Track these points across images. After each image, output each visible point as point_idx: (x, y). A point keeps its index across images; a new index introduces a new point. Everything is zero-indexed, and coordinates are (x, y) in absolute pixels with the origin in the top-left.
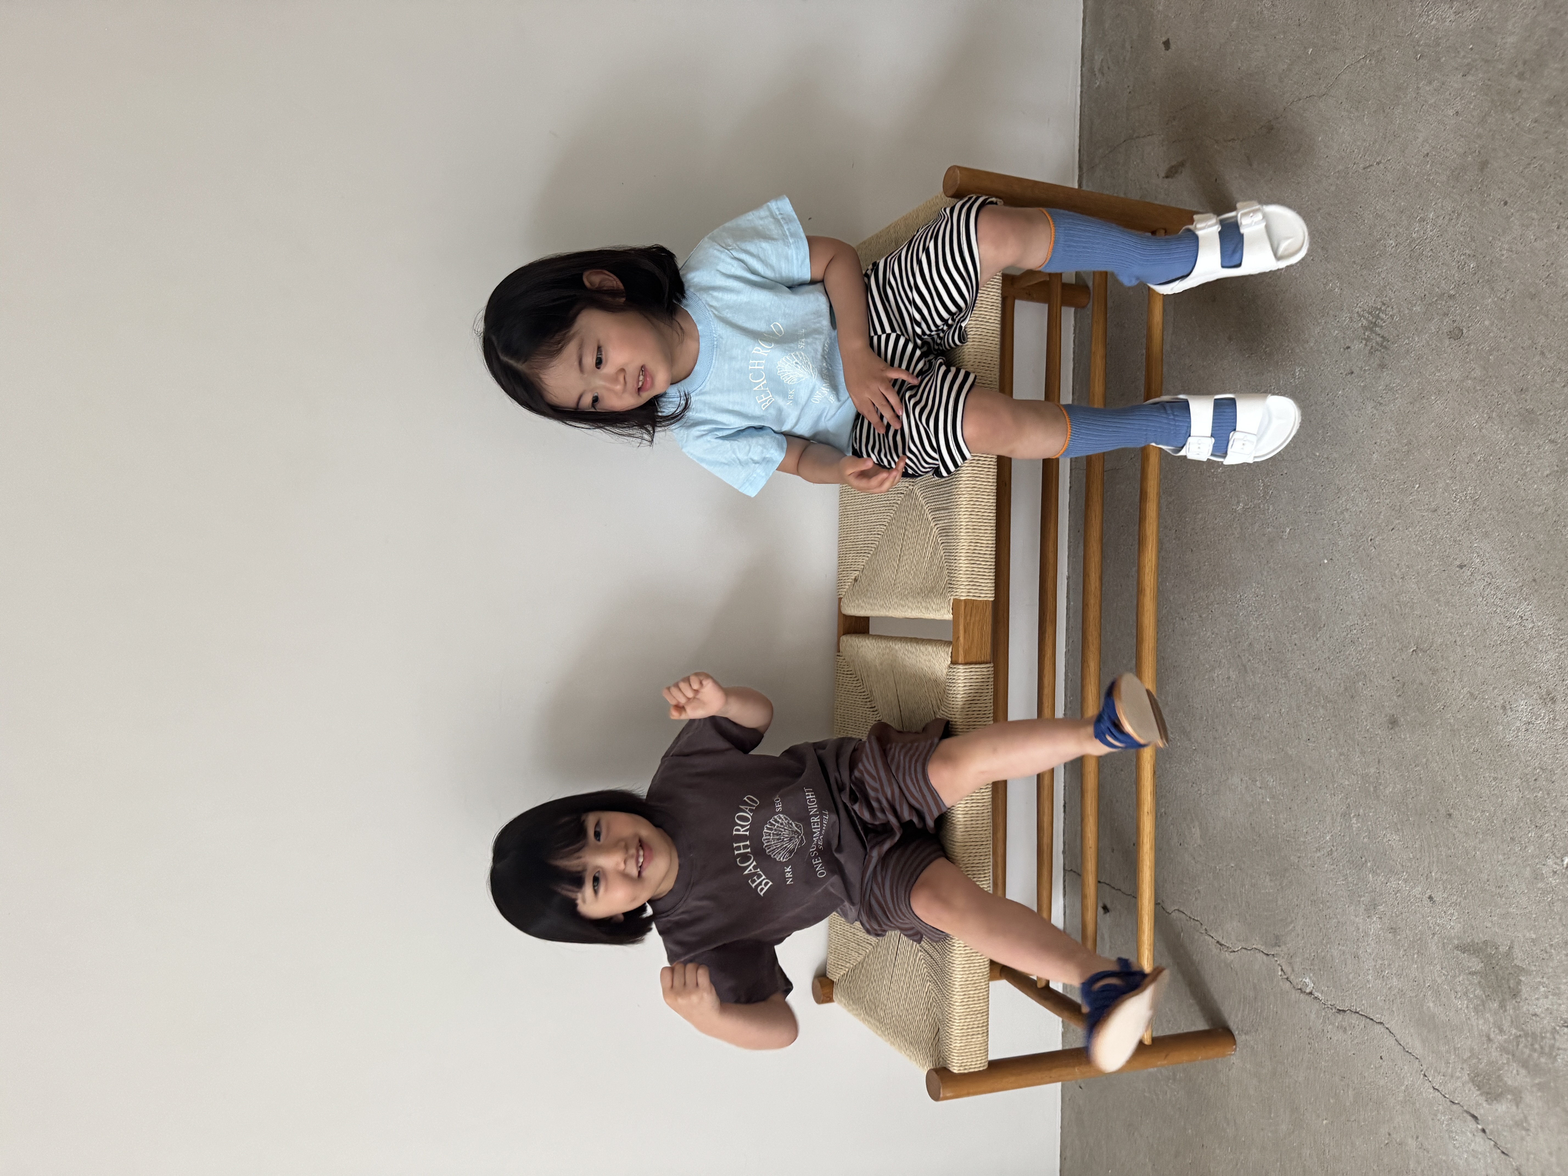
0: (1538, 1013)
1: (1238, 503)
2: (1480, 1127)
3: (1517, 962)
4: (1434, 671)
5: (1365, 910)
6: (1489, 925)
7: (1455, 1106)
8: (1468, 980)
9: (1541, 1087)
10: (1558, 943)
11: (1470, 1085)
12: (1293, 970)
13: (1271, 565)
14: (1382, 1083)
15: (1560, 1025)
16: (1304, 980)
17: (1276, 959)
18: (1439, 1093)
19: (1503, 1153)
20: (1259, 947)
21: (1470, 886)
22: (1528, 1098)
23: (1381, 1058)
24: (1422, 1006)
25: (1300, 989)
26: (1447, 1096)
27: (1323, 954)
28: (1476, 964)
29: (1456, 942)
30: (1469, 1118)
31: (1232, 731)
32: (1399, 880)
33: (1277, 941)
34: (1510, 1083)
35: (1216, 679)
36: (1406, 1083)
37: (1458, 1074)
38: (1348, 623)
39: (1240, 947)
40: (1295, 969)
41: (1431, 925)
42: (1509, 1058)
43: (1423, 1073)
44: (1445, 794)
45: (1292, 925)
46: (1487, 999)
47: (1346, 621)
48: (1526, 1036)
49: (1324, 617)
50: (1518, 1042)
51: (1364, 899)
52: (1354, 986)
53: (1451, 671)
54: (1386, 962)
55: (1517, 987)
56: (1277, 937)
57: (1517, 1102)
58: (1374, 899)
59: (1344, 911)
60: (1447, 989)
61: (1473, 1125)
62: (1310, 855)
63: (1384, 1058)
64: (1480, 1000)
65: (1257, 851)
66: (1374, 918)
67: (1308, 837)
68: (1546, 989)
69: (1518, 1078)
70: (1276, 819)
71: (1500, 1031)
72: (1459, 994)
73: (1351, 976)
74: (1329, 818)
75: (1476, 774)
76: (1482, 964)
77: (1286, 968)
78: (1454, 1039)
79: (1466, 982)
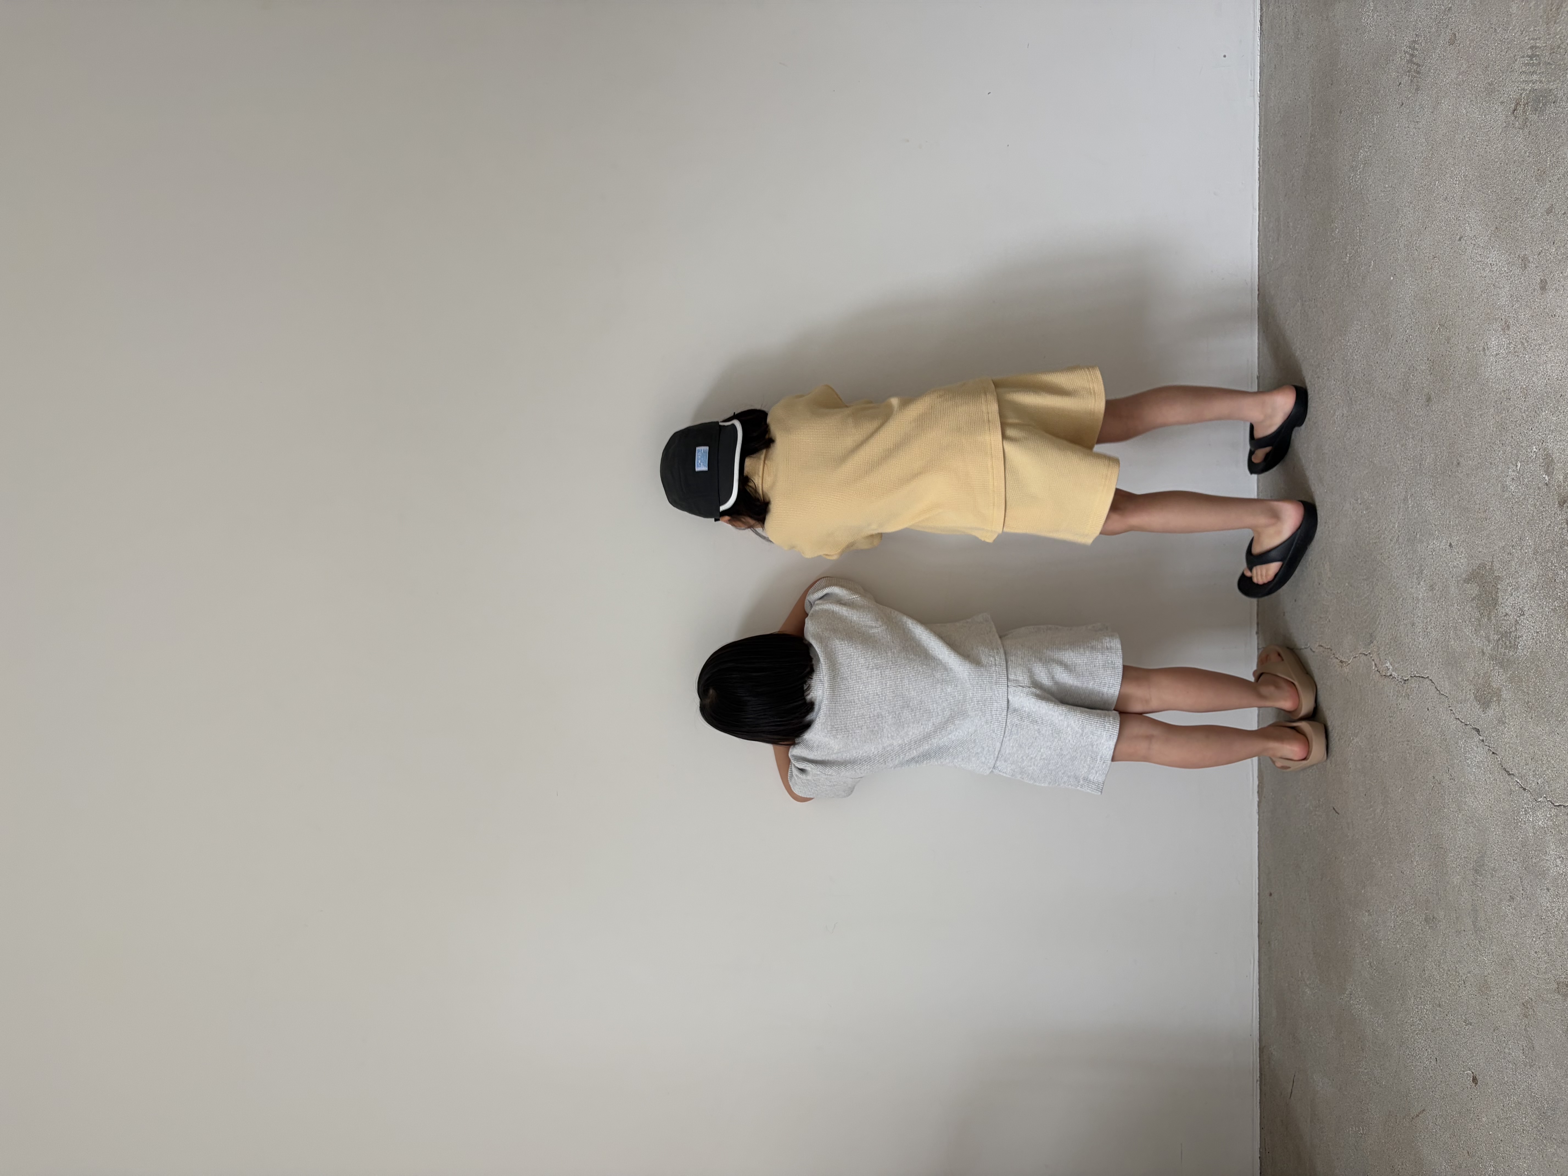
0: (1508, 612)
1: (1346, 255)
2: (1481, 738)
3: (1496, 574)
4: (1448, 340)
5: (1417, 579)
6: (1480, 549)
7: (1467, 727)
8: (1472, 606)
9: (1511, 680)
10: (1516, 542)
11: (1475, 703)
12: (1380, 660)
13: (1364, 299)
14: (1429, 732)
15: (1519, 615)
16: (1386, 665)
17: (1371, 655)
18: (1459, 721)
19: (1493, 753)
20: (1362, 650)
21: (1470, 520)
22: (1505, 694)
23: (1428, 710)
24: (1448, 646)
25: (1385, 675)
26: (1463, 721)
27: (1396, 634)
28: (1473, 590)
29: (1464, 576)
30: (1475, 734)
31: (1345, 463)
32: (1434, 539)
33: (1372, 638)
34: (1495, 686)
35: (1336, 420)
36: (1442, 724)
37: (1468, 696)
38: (1404, 325)
39: (1352, 657)
40: (1381, 658)
41: (1451, 569)
42: (1494, 664)
43: (1450, 708)
44: (1456, 447)
45: (1379, 619)
46: (1481, 618)
47: (1403, 325)
48: (1502, 638)
49: (1391, 329)
50: (1498, 645)
51: (1416, 569)
52: (1412, 653)
53: (1457, 334)
54: (1429, 619)
55: (1496, 596)
56: (1371, 635)
57: (1499, 701)
58: (1421, 566)
59: (1406, 587)
60: (1460, 623)
61: (1477, 738)
62: (1387, 548)
63: (1429, 709)
64: (1478, 621)
65: (1359, 562)
66: (1422, 583)
67: (1386, 532)
68: (1511, 588)
69: (1499, 679)
70: (1369, 527)
71: (1489, 642)
72: (1467, 622)
73: (1411, 644)
74: (1397, 508)
75: (1471, 417)
76: (1478, 587)
77: (1377, 661)
78: (1465, 665)
79: (1470, 609)
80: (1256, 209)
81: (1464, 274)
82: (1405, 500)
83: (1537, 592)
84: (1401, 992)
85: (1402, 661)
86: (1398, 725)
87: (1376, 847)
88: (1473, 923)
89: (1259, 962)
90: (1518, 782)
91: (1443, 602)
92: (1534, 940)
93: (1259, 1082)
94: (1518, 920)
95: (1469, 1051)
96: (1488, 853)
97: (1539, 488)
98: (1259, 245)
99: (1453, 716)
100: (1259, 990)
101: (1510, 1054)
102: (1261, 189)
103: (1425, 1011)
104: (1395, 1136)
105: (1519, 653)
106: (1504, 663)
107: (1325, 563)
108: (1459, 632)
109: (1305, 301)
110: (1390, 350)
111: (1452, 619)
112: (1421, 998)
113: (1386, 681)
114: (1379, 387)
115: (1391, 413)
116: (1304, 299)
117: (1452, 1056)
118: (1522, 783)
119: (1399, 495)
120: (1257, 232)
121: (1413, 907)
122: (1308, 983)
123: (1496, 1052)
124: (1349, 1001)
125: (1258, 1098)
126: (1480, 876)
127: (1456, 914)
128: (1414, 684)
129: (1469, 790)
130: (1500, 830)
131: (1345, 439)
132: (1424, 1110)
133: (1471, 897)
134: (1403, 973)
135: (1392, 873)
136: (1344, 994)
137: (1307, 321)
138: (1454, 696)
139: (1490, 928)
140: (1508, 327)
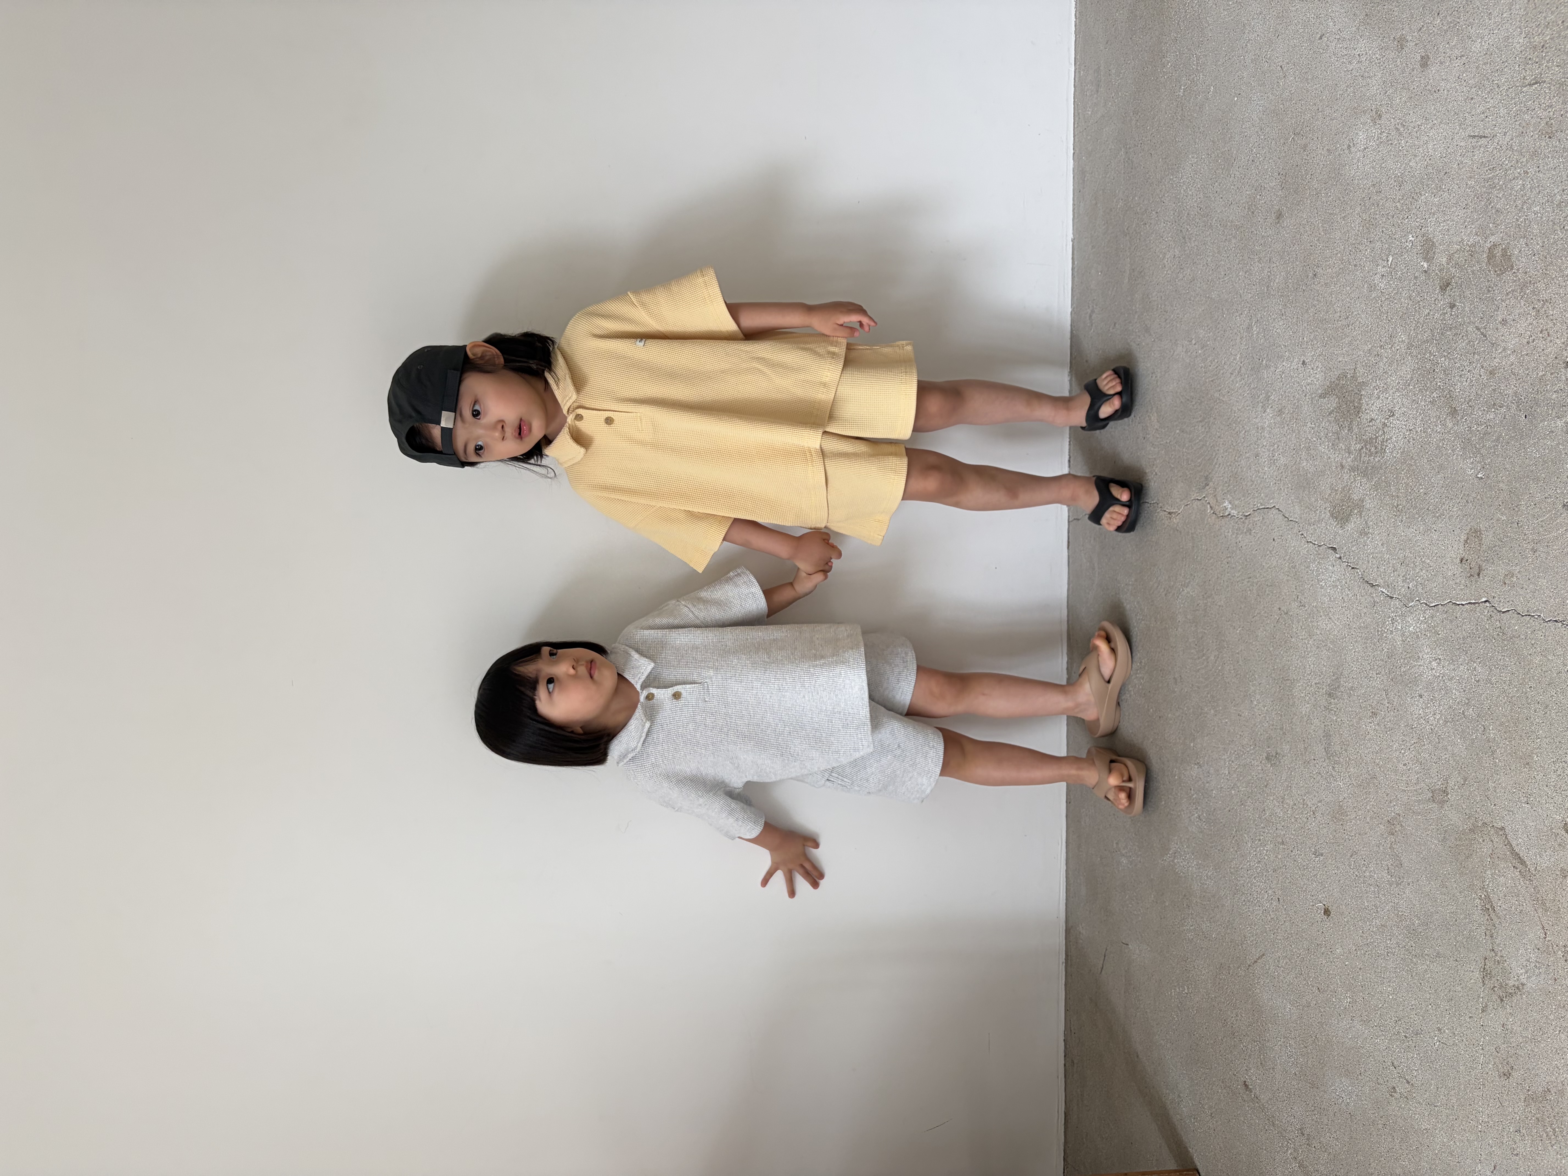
0: (1373, 418)
1: (1180, 88)
2: (1338, 556)
3: (1360, 380)
4: (1305, 147)
5: (1262, 407)
6: (1341, 359)
7: (1321, 548)
8: (1329, 421)
9: (1376, 487)
10: (1385, 341)
11: (1331, 521)
12: (1217, 502)
13: (1202, 129)
14: (1275, 563)
15: (1388, 417)
16: (1224, 505)
17: (1206, 499)
18: (1311, 544)
19: (1353, 568)
20: (1195, 496)
21: (1329, 331)
22: (1368, 504)
23: (1274, 540)
24: (1299, 469)
25: (1222, 516)
26: (1316, 543)
27: (1236, 470)
28: (1332, 403)
29: (1320, 391)
30: (1331, 551)
31: (1177, 305)
32: (1283, 361)
33: (1207, 480)
34: (1356, 498)
35: (1166, 263)
36: (1290, 551)
37: (1323, 515)
39: (1184, 507)
40: (1219, 499)
41: (1304, 388)
42: (1355, 475)
43: (1301, 533)
44: (1312, 258)
45: (1216, 459)
46: (1340, 430)
47: (1249, 145)
48: (1365, 445)
49: (1235, 152)
50: (1361, 455)
51: (1261, 397)
52: (1256, 485)
53: (1315, 139)
54: (1276, 446)
55: (1359, 403)
56: (1206, 478)
57: (1360, 513)
58: (1268, 391)
59: (1249, 419)
60: (1315, 441)
61: (1333, 556)
62: (1227, 382)
63: (1275, 538)
64: (1336, 435)
65: (1193, 406)
66: (1268, 410)
67: (1226, 367)
68: (1378, 390)
69: (1361, 488)
70: (1205, 366)
71: (1349, 453)
72: (1323, 439)
73: (1254, 476)
74: (1238, 338)
75: (1332, 223)
76: (1337, 399)
77: (1213, 502)
78: (1319, 484)
79: (1327, 425)
80: (1071, 64)
81: (1325, 73)
82: (1249, 328)
83: (1411, 387)
84: (1236, 838)
85: (1243, 496)
86: (1237, 564)
87: (1209, 696)
88: (1325, 749)
89: (1066, 843)
90: (1383, 592)
91: (1293, 424)
92: (1403, 752)
93: (1064, 964)
94: (1381, 736)
95: (1319, 883)
96: (1345, 673)
97: (1416, 278)
98: (1074, 101)
99: (1304, 540)
100: (1066, 871)
101: (1371, 876)
102: (1077, 42)
103: (1265, 852)
104: (1227, 988)
105: (1387, 456)
106: (1366, 472)
107: (1151, 415)
108: (1312, 452)
109: (1130, 148)
110: (1233, 175)
111: (1304, 439)
112: (1259, 840)
113: (1223, 521)
114: (1218, 218)
115: (1234, 241)
116: (1128, 147)
117: (1299, 893)
118: (1388, 591)
119: (1241, 325)
120: (1073, 88)
121: (1252, 747)
122: (1124, 852)
123: (1353, 878)
124: (1173, 861)
125: (1064, 981)
126: (1334, 699)
127: (1304, 744)
128: (1257, 518)
129: (1322, 614)
130: (1359, 646)
131: (1177, 280)
132: (1263, 955)
133: (1324, 722)
134: (1238, 818)
135: (1227, 718)
136: (1167, 855)
137: (1132, 168)
138: (1306, 519)
139: (1346, 750)
140: (1380, 116)
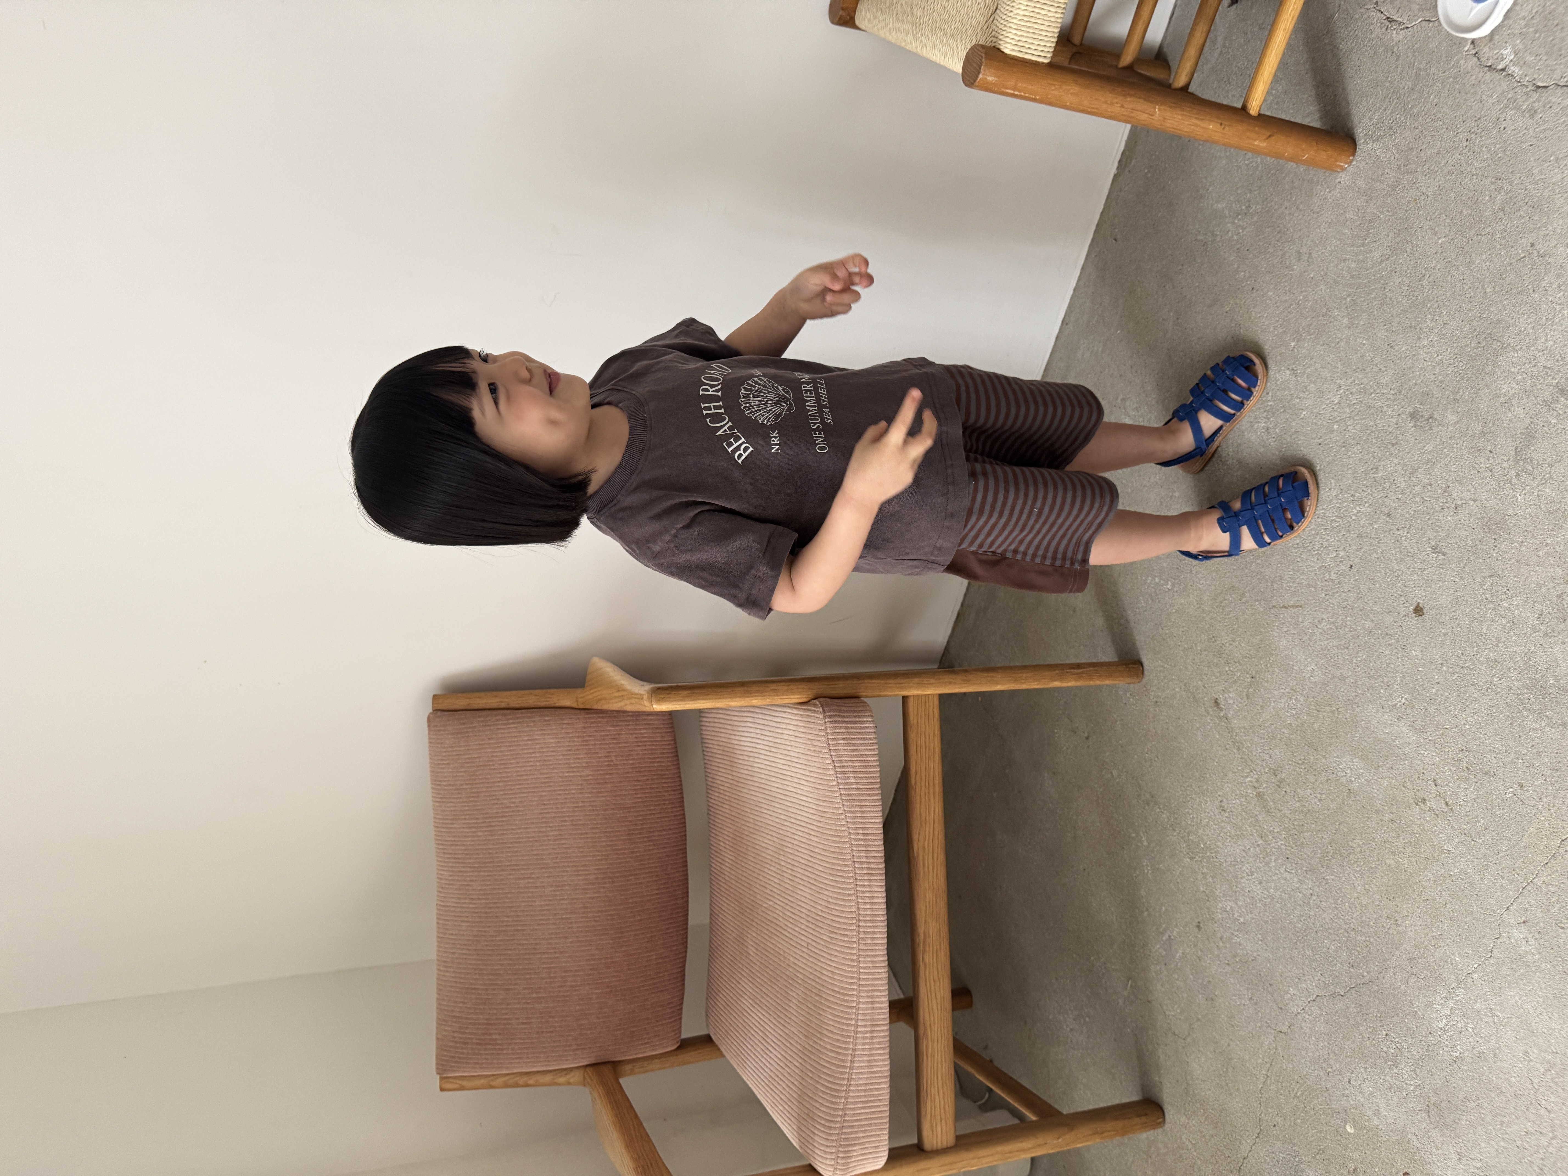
39: (1420, 20)
86: (1484, 148)
87: (1348, 299)
95: (1423, 578)
101: (1508, 609)
104: (1231, 611)
112: (1353, 495)
113: (1489, 76)
117: (1386, 574)
121: (1393, 392)
123: (1480, 598)
127: (1484, 427)
132: (1300, 606)
133: (1531, 418)
135: (1367, 339)
139: (1551, 465)
